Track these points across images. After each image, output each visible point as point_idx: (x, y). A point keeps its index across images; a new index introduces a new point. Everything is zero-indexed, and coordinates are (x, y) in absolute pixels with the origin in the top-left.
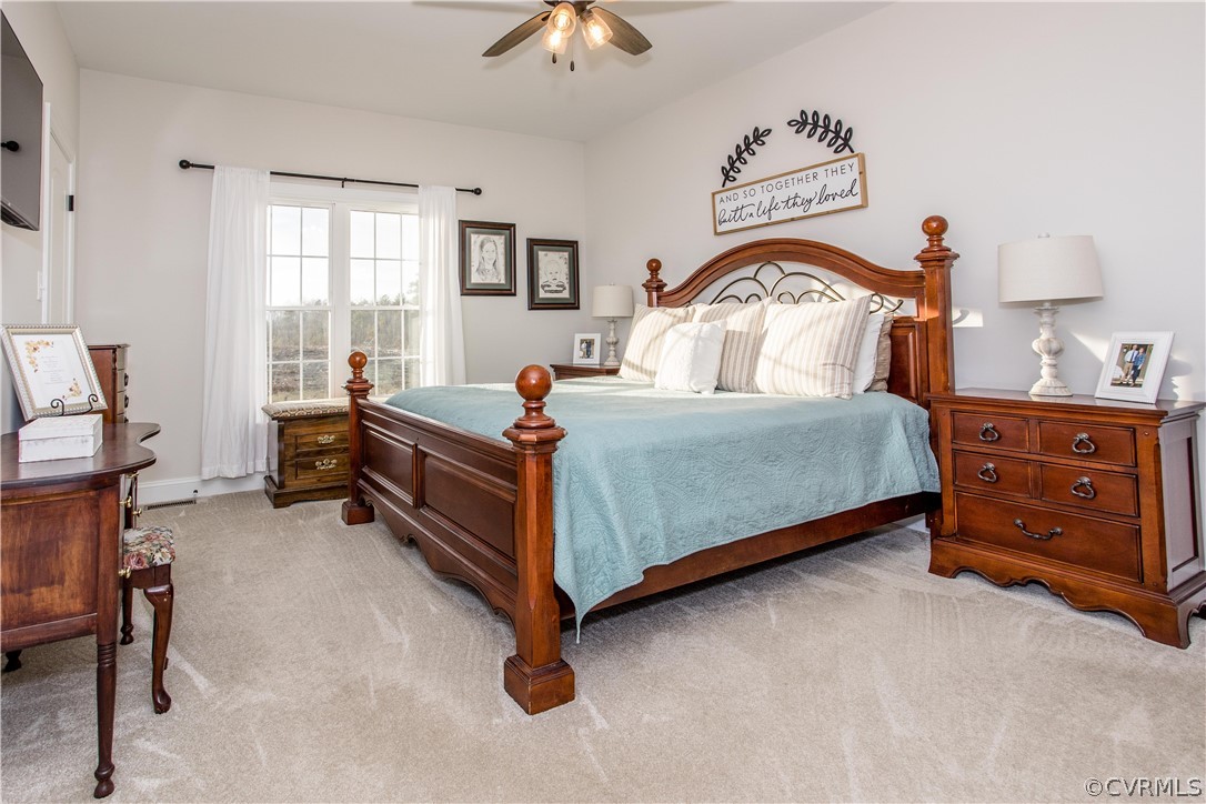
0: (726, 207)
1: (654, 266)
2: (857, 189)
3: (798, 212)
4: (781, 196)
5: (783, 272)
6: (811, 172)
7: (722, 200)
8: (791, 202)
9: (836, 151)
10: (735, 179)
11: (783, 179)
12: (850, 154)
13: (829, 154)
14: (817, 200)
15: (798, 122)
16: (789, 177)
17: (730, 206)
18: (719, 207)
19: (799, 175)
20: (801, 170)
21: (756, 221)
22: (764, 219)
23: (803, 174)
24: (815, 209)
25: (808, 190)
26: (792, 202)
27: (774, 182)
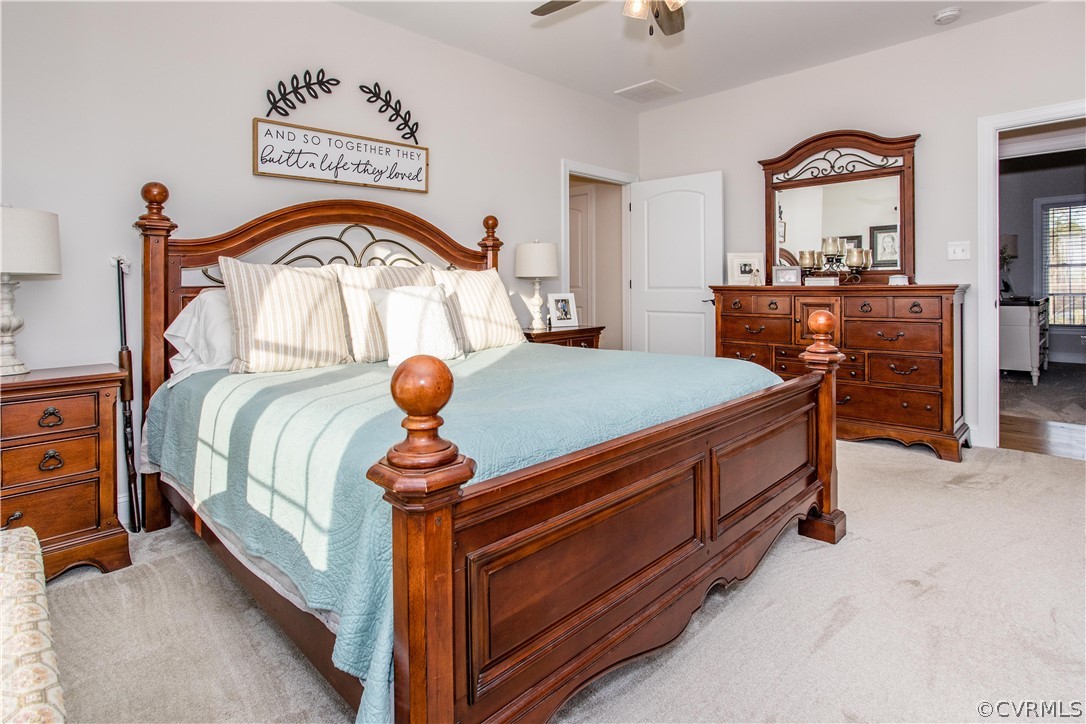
0: (276, 143)
1: (155, 196)
2: (422, 176)
3: (368, 179)
4: (352, 157)
5: (373, 238)
6: (385, 146)
7: (268, 133)
8: (361, 168)
9: (403, 137)
10: (287, 114)
11: (355, 141)
12: (414, 144)
13: (397, 136)
14: (387, 174)
15: (371, 92)
16: (363, 142)
17: (281, 147)
18: (263, 141)
19: (374, 144)
20: (377, 141)
21: (317, 173)
22: (329, 175)
23: (378, 145)
24: (384, 181)
25: (380, 162)
26: (363, 167)
27: (345, 140)
